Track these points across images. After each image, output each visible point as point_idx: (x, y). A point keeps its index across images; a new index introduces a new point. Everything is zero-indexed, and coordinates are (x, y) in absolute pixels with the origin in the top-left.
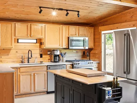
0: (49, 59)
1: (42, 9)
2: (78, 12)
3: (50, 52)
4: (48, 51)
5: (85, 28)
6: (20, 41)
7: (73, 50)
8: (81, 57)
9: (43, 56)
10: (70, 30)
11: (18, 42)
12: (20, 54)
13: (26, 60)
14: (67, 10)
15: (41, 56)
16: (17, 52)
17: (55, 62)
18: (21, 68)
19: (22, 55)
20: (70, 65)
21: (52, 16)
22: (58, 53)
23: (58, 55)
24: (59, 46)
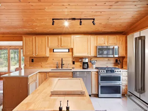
0: (81, 66)
1: (54, 21)
2: (94, 19)
3: (81, 60)
4: (80, 59)
5: (114, 37)
6: (55, 51)
7: (104, 58)
8: (113, 65)
9: (75, 63)
10: (98, 40)
11: (53, 52)
12: (56, 61)
13: (61, 66)
14: (81, 19)
15: (74, 63)
16: (53, 59)
17: (83, 68)
18: (50, 73)
19: (57, 62)
20: (95, 73)
21: (65, 26)
22: (87, 61)
23: (87, 63)
24: (87, 55)
